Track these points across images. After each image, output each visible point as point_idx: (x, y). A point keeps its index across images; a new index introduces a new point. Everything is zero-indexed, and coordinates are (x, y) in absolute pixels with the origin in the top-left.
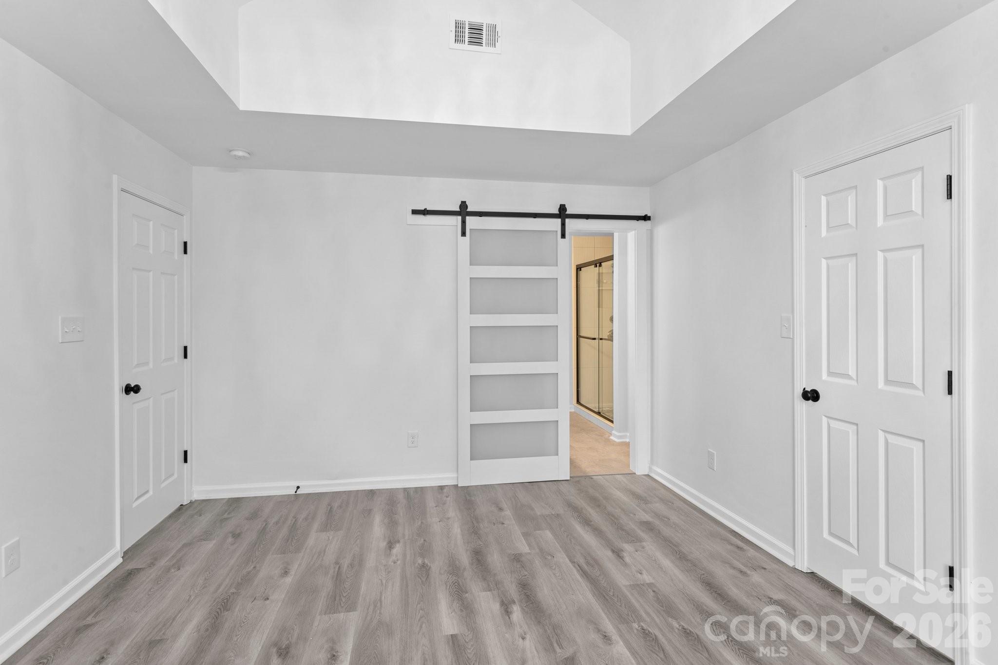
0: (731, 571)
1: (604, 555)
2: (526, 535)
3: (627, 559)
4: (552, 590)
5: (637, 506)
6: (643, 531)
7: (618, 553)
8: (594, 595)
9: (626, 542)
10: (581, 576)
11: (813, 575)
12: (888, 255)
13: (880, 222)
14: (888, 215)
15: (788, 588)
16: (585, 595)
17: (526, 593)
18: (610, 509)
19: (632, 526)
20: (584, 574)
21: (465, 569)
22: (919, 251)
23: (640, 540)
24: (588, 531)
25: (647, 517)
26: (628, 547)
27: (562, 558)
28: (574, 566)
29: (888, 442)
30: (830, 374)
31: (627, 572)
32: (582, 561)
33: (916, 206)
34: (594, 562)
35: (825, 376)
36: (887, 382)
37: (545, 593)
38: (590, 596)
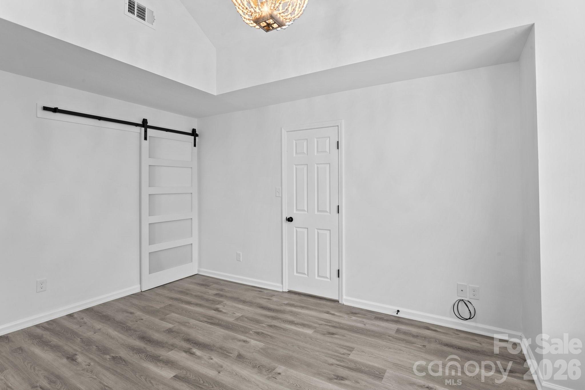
0: (265, 300)
1: (212, 313)
2: (162, 319)
3: (224, 311)
4: (204, 336)
5: (205, 288)
6: (219, 298)
7: (217, 310)
8: (224, 329)
9: (216, 305)
10: (211, 325)
11: (290, 292)
12: (318, 166)
13: (316, 154)
14: (319, 151)
15: (287, 299)
16: (220, 332)
17: (192, 343)
18: (194, 294)
19: (212, 297)
20: (212, 324)
21: (145, 348)
22: (329, 165)
23: (222, 302)
24: (194, 307)
25: (215, 292)
26: (218, 306)
27: (193, 322)
28: (203, 323)
29: (318, 233)
30: (297, 210)
31: (228, 315)
32: (205, 319)
33: (328, 150)
34: (211, 318)
35: (295, 212)
36: (318, 211)
37: (201, 338)
38: (223, 330)
